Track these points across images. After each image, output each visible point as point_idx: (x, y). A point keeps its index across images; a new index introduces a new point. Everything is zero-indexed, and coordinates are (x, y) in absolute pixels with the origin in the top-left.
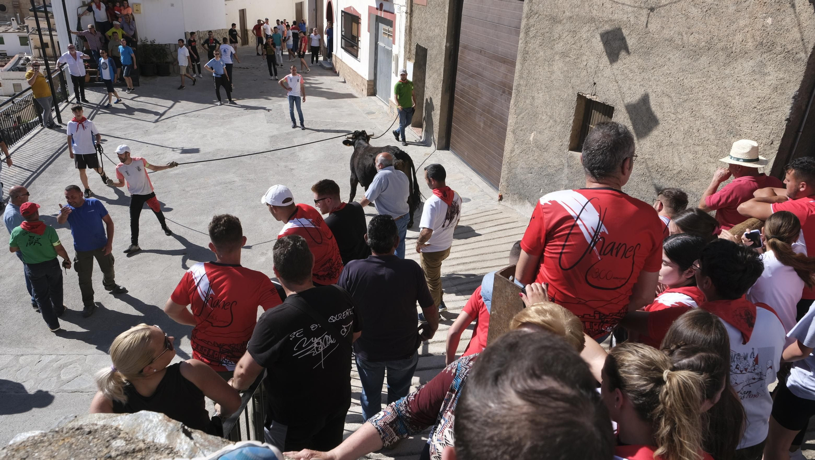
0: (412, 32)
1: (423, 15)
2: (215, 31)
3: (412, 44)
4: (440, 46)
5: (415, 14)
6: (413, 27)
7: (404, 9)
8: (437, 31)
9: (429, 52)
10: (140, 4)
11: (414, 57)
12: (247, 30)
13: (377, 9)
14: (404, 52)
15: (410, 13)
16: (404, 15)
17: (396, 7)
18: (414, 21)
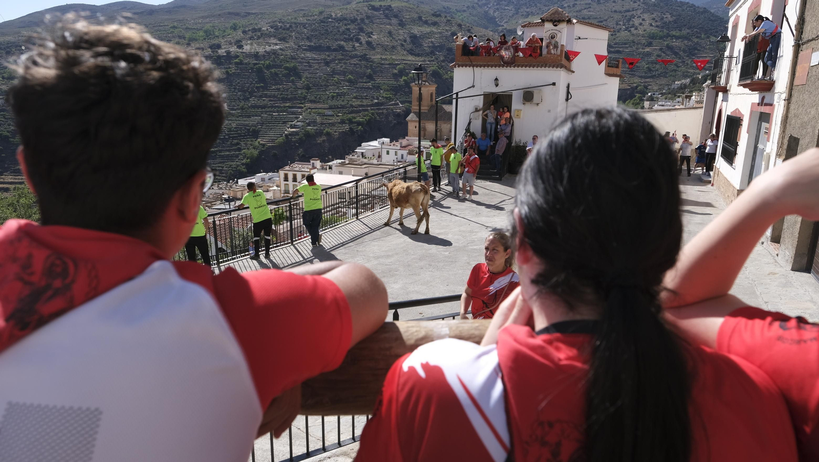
0: (788, 121)
1: (801, 97)
3: (786, 137)
4: (813, 131)
5: (794, 99)
6: (790, 115)
7: (784, 96)
8: (812, 113)
9: (800, 142)
10: (520, 110)
11: (785, 152)
13: (758, 104)
14: (776, 149)
15: (789, 100)
16: (783, 103)
17: (776, 96)
18: (792, 107)
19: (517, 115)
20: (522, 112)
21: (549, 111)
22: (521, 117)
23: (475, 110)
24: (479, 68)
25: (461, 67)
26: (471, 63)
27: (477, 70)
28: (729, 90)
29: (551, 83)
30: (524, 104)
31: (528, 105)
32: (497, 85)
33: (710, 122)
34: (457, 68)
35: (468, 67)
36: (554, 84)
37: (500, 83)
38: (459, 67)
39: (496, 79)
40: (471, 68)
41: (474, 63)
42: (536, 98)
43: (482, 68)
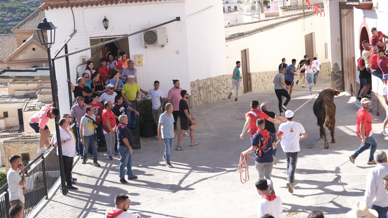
2: (216, 79)
10: (142, 55)
12: (250, 74)
19: (139, 62)
20: (144, 57)
21: (177, 52)
22: (143, 64)
23: (82, 63)
24: (79, 7)
25: (55, 9)
26: (67, 2)
27: (78, 10)
28: (377, 8)
29: (175, 18)
30: (146, 47)
31: (151, 48)
32: (106, 28)
33: (338, 40)
34: (50, 10)
35: (65, 8)
36: (178, 19)
37: (110, 24)
38: (52, 7)
39: (105, 20)
40: (69, 8)
41: (71, 2)
42: (160, 40)
43: (84, 7)
